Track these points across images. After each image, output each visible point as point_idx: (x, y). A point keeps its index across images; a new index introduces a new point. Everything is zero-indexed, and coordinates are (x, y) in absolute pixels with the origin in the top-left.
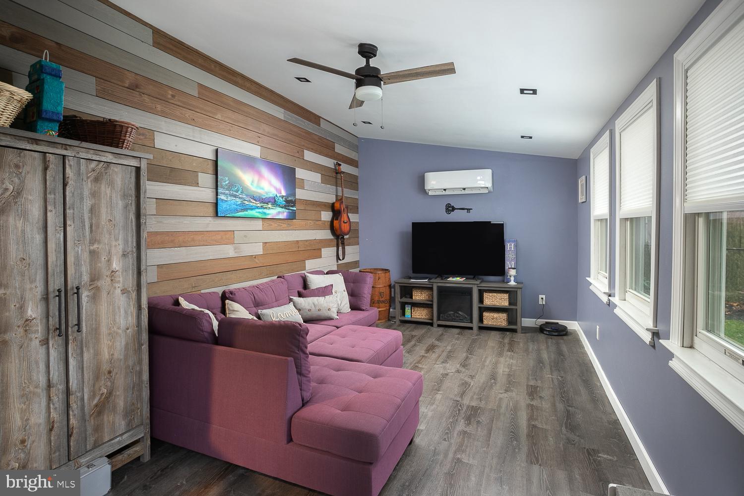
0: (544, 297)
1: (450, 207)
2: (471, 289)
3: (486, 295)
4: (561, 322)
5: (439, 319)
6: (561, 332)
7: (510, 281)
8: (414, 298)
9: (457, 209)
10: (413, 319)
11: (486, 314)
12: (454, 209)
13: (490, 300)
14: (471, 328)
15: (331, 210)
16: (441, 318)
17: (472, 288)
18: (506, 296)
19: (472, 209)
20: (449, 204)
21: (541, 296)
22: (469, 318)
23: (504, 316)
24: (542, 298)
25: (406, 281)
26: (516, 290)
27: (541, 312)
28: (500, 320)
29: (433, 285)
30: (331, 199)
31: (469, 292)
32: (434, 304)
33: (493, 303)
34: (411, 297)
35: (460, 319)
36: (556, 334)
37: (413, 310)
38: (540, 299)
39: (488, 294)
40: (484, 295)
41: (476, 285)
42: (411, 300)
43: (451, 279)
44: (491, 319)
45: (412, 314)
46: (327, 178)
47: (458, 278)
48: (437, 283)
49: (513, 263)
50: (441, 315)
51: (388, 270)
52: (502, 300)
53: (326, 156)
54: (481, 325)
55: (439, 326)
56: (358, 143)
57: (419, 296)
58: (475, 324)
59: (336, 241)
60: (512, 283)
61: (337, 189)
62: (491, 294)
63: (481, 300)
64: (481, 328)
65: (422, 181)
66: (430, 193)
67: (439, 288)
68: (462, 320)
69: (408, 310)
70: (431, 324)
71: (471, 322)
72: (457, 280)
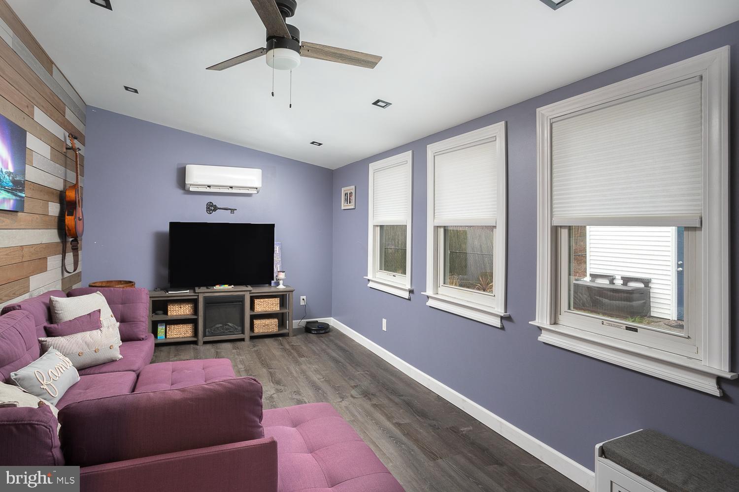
0: (304, 297)
1: (212, 206)
2: (243, 297)
3: (257, 301)
4: (320, 320)
5: (205, 335)
6: (324, 329)
7: (279, 285)
8: (169, 313)
9: (220, 209)
10: (168, 341)
11: (257, 322)
12: (216, 208)
13: (261, 306)
14: (243, 340)
15: (58, 201)
16: (207, 333)
17: (244, 295)
18: (277, 300)
19: (236, 210)
20: (211, 203)
21: (302, 297)
22: (240, 328)
23: (275, 321)
24: (303, 299)
25: (162, 294)
26: (285, 293)
27: (304, 312)
28: (271, 326)
29: (198, 296)
30: (59, 185)
31: (241, 300)
32: (200, 317)
33: (265, 309)
34: (166, 313)
35: (230, 332)
36: (323, 332)
37: (168, 329)
38: (301, 300)
39: (258, 300)
40: (256, 301)
41: (249, 292)
42: (165, 316)
43: (217, 287)
44: (261, 326)
45: (167, 334)
46: (57, 153)
47: (225, 286)
48: (203, 293)
49: (279, 266)
50: (207, 330)
51: (130, 282)
52: (272, 305)
53: (57, 121)
54: (253, 335)
55: (205, 343)
56: (87, 112)
57: (175, 311)
58: (247, 335)
59: (61, 245)
60: (281, 287)
61: (66, 170)
62: (262, 300)
63: (252, 307)
64: (252, 338)
65: (182, 174)
66: (192, 189)
67: (205, 298)
68: (233, 332)
69: (161, 329)
70: (195, 343)
71: (243, 333)
72: (223, 289)
